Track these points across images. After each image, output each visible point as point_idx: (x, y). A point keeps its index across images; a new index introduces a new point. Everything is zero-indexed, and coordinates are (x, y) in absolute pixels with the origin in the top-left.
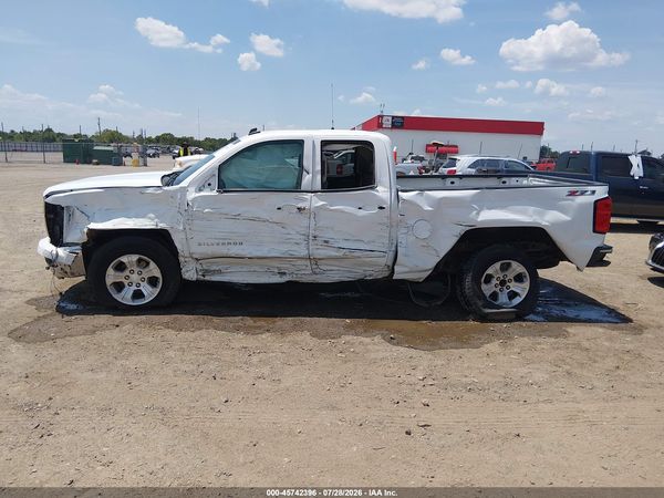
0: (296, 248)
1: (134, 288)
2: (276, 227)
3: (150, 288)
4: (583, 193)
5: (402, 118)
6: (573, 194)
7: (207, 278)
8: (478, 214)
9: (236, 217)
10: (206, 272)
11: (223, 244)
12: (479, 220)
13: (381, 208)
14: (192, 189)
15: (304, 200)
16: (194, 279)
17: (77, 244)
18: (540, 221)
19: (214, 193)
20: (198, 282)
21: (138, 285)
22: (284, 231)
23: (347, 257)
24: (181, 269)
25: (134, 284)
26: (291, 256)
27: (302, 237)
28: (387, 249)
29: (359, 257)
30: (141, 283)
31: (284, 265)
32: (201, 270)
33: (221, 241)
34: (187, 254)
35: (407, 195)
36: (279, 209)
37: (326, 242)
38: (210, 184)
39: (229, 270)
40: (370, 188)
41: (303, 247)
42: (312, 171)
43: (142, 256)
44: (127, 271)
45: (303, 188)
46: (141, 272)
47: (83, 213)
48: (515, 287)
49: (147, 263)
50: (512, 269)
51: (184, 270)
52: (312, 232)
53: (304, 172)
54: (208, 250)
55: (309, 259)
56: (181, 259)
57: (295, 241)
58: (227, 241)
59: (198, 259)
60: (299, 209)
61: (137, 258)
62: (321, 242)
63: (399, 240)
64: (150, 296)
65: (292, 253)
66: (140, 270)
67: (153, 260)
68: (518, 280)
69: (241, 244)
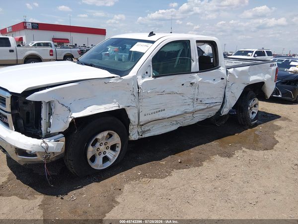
0: (188, 107)
1: (103, 156)
2: (179, 95)
4: (273, 65)
5: (38, 24)
6: (271, 66)
7: (143, 136)
8: (250, 78)
9: (163, 93)
10: (144, 132)
13: (222, 79)
15: (194, 78)
16: (137, 139)
17: (60, 133)
18: (264, 79)
19: (151, 79)
20: (139, 139)
21: (104, 153)
22: (183, 98)
23: (207, 108)
24: (129, 134)
25: (102, 153)
26: (186, 113)
27: (191, 100)
28: (222, 101)
29: (212, 107)
30: (106, 151)
31: (180, 119)
32: (141, 132)
33: (155, 111)
34: (137, 123)
35: (231, 70)
36: (183, 85)
37: (201, 101)
38: (147, 73)
39: (154, 128)
40: (218, 68)
41: (191, 106)
42: (195, 60)
43: (110, 131)
44: (98, 145)
45: (192, 71)
46: (107, 143)
47: (63, 105)
48: (254, 110)
49: (110, 136)
50: (254, 101)
51: (131, 135)
52: (196, 97)
53: (192, 61)
54: (149, 118)
55: (193, 113)
56: (131, 127)
57: (188, 103)
58: (158, 110)
59: (142, 125)
60: (191, 84)
61: (107, 133)
62: (199, 102)
63: (226, 95)
64: (114, 158)
65: (186, 111)
66: (106, 141)
67: (117, 133)
68: (255, 106)
69: (164, 110)
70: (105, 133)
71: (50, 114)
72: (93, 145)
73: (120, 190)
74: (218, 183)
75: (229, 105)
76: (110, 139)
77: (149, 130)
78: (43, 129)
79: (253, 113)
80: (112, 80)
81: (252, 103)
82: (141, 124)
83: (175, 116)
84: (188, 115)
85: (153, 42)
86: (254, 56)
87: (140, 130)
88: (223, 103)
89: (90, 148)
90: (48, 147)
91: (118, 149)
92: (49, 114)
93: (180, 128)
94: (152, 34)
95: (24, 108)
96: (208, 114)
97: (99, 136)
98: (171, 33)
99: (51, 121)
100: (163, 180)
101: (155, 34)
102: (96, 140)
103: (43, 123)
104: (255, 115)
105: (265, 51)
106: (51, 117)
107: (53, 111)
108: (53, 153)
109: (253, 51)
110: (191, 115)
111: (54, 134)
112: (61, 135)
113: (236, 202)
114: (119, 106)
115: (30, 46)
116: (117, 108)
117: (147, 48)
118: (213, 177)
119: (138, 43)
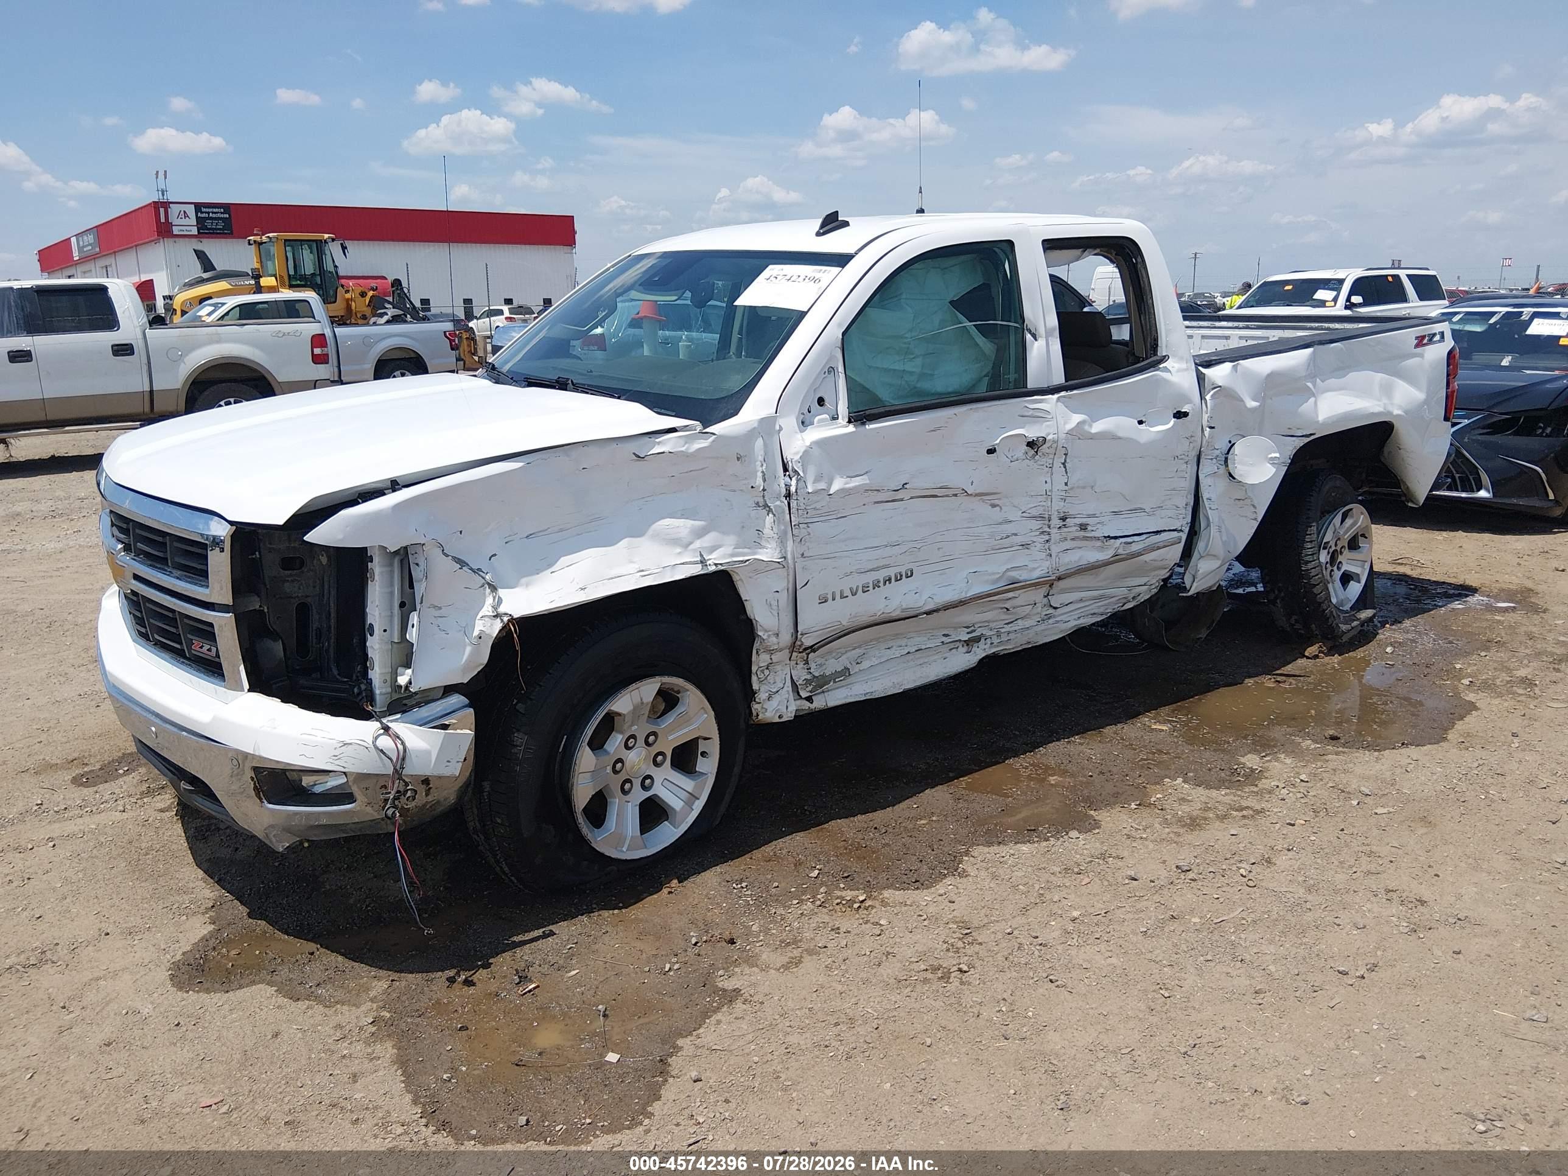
0: (1022, 558)
1: (639, 795)
2: (975, 504)
3: (687, 783)
4: (1431, 339)
6: (1420, 342)
7: (819, 703)
8: (1316, 404)
9: (898, 494)
10: (820, 683)
11: (876, 585)
12: (1321, 420)
13: (1180, 415)
14: (788, 422)
16: (788, 716)
17: (449, 690)
18: (1390, 409)
19: (843, 428)
20: (800, 718)
21: (647, 782)
22: (996, 514)
23: (1116, 559)
24: (750, 695)
25: (637, 783)
26: (1014, 586)
27: (1035, 524)
28: (1183, 521)
29: (1139, 554)
30: (653, 771)
31: (988, 616)
32: (808, 682)
33: (870, 578)
34: (786, 638)
35: (1219, 374)
36: (991, 451)
37: (1083, 527)
38: (821, 401)
39: (865, 664)
40: (1155, 365)
41: (1037, 552)
42: (1041, 331)
43: (667, 679)
44: (616, 742)
45: (1031, 384)
46: (654, 734)
47: (462, 563)
48: (1349, 563)
49: (668, 700)
50: (1349, 522)
51: (762, 696)
52: (1057, 506)
53: (1028, 336)
54: (842, 613)
55: (1049, 583)
56: (759, 660)
57: (1019, 540)
58: (881, 575)
59: (812, 649)
60: (1031, 444)
61: (657, 686)
62: (1074, 531)
63: (1205, 493)
64: (689, 804)
65: (1015, 575)
66: (653, 728)
67: (698, 687)
68: (1353, 545)
69: (910, 575)
70: (647, 690)
71: (407, 606)
72: (597, 744)
73: (732, 942)
74: (1183, 898)
75: (1224, 543)
76: (671, 718)
77: (846, 672)
78: (377, 674)
79: (1346, 578)
80: (667, 444)
81: (1338, 529)
82: (808, 642)
83: (961, 603)
84: (1024, 597)
85: (841, 260)
86: (1350, 306)
87: (801, 675)
88: (1193, 533)
89: (585, 759)
90: (404, 756)
91: (708, 766)
92: (402, 605)
93: (989, 663)
94: (832, 223)
95: (288, 587)
96: (1122, 592)
97: (623, 703)
98: (921, 211)
99: (412, 635)
100: (924, 897)
101: (846, 224)
102: (609, 724)
103: (376, 647)
104: (1355, 589)
105: (1402, 274)
106: (414, 618)
107: (420, 588)
108: (426, 781)
109: (1341, 282)
110: (1038, 595)
111: (426, 697)
112: (457, 699)
113: (1272, 968)
114: (703, 562)
115: (209, 320)
116: (696, 570)
117: (813, 290)
118: (1163, 875)
119: (772, 270)
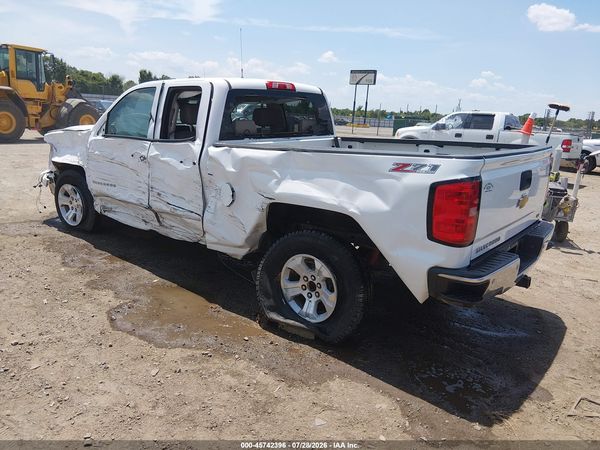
0: (143, 196)
1: (74, 211)
4: (417, 168)
6: (401, 168)
7: (106, 214)
8: (278, 183)
9: (112, 161)
11: (105, 184)
12: (277, 191)
13: (194, 164)
16: (100, 212)
18: (346, 206)
22: (138, 178)
28: (201, 212)
29: (182, 217)
33: (104, 182)
36: (132, 155)
37: (159, 194)
45: (148, 137)
52: (150, 182)
53: (151, 120)
57: (143, 190)
58: (107, 182)
60: (141, 157)
62: (156, 194)
65: (141, 201)
69: (115, 186)
83: (127, 202)
110: (152, 214)
